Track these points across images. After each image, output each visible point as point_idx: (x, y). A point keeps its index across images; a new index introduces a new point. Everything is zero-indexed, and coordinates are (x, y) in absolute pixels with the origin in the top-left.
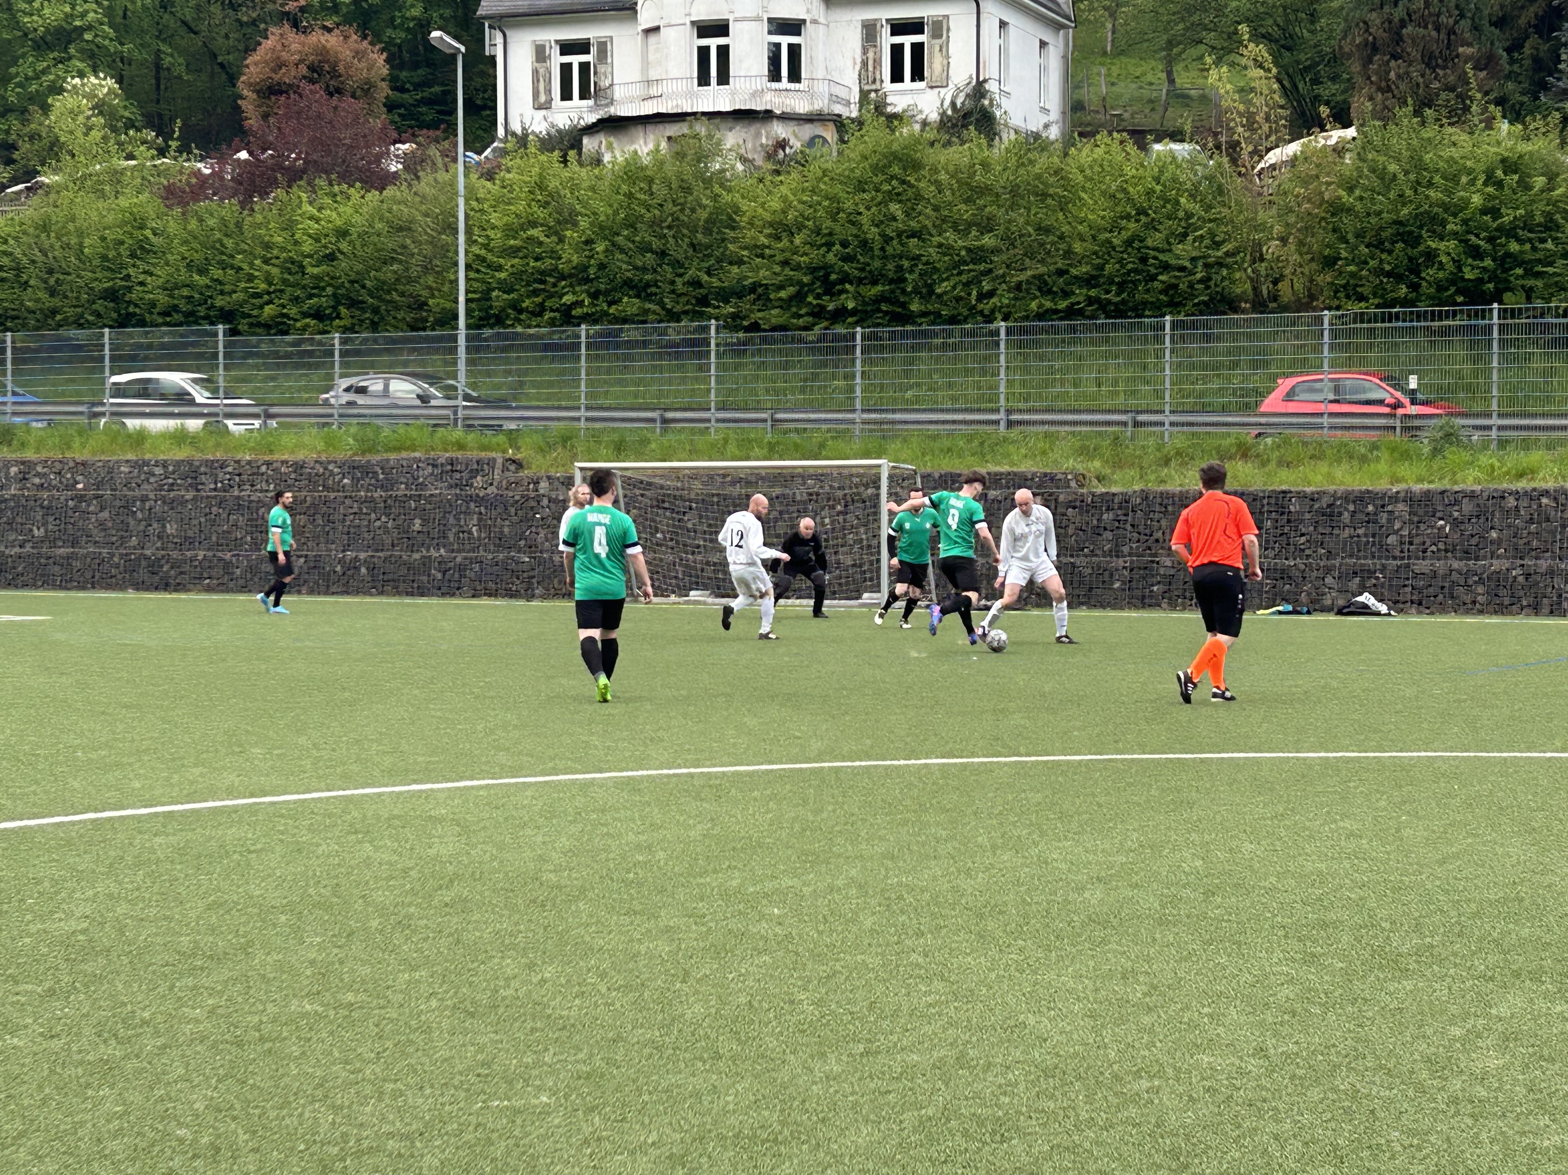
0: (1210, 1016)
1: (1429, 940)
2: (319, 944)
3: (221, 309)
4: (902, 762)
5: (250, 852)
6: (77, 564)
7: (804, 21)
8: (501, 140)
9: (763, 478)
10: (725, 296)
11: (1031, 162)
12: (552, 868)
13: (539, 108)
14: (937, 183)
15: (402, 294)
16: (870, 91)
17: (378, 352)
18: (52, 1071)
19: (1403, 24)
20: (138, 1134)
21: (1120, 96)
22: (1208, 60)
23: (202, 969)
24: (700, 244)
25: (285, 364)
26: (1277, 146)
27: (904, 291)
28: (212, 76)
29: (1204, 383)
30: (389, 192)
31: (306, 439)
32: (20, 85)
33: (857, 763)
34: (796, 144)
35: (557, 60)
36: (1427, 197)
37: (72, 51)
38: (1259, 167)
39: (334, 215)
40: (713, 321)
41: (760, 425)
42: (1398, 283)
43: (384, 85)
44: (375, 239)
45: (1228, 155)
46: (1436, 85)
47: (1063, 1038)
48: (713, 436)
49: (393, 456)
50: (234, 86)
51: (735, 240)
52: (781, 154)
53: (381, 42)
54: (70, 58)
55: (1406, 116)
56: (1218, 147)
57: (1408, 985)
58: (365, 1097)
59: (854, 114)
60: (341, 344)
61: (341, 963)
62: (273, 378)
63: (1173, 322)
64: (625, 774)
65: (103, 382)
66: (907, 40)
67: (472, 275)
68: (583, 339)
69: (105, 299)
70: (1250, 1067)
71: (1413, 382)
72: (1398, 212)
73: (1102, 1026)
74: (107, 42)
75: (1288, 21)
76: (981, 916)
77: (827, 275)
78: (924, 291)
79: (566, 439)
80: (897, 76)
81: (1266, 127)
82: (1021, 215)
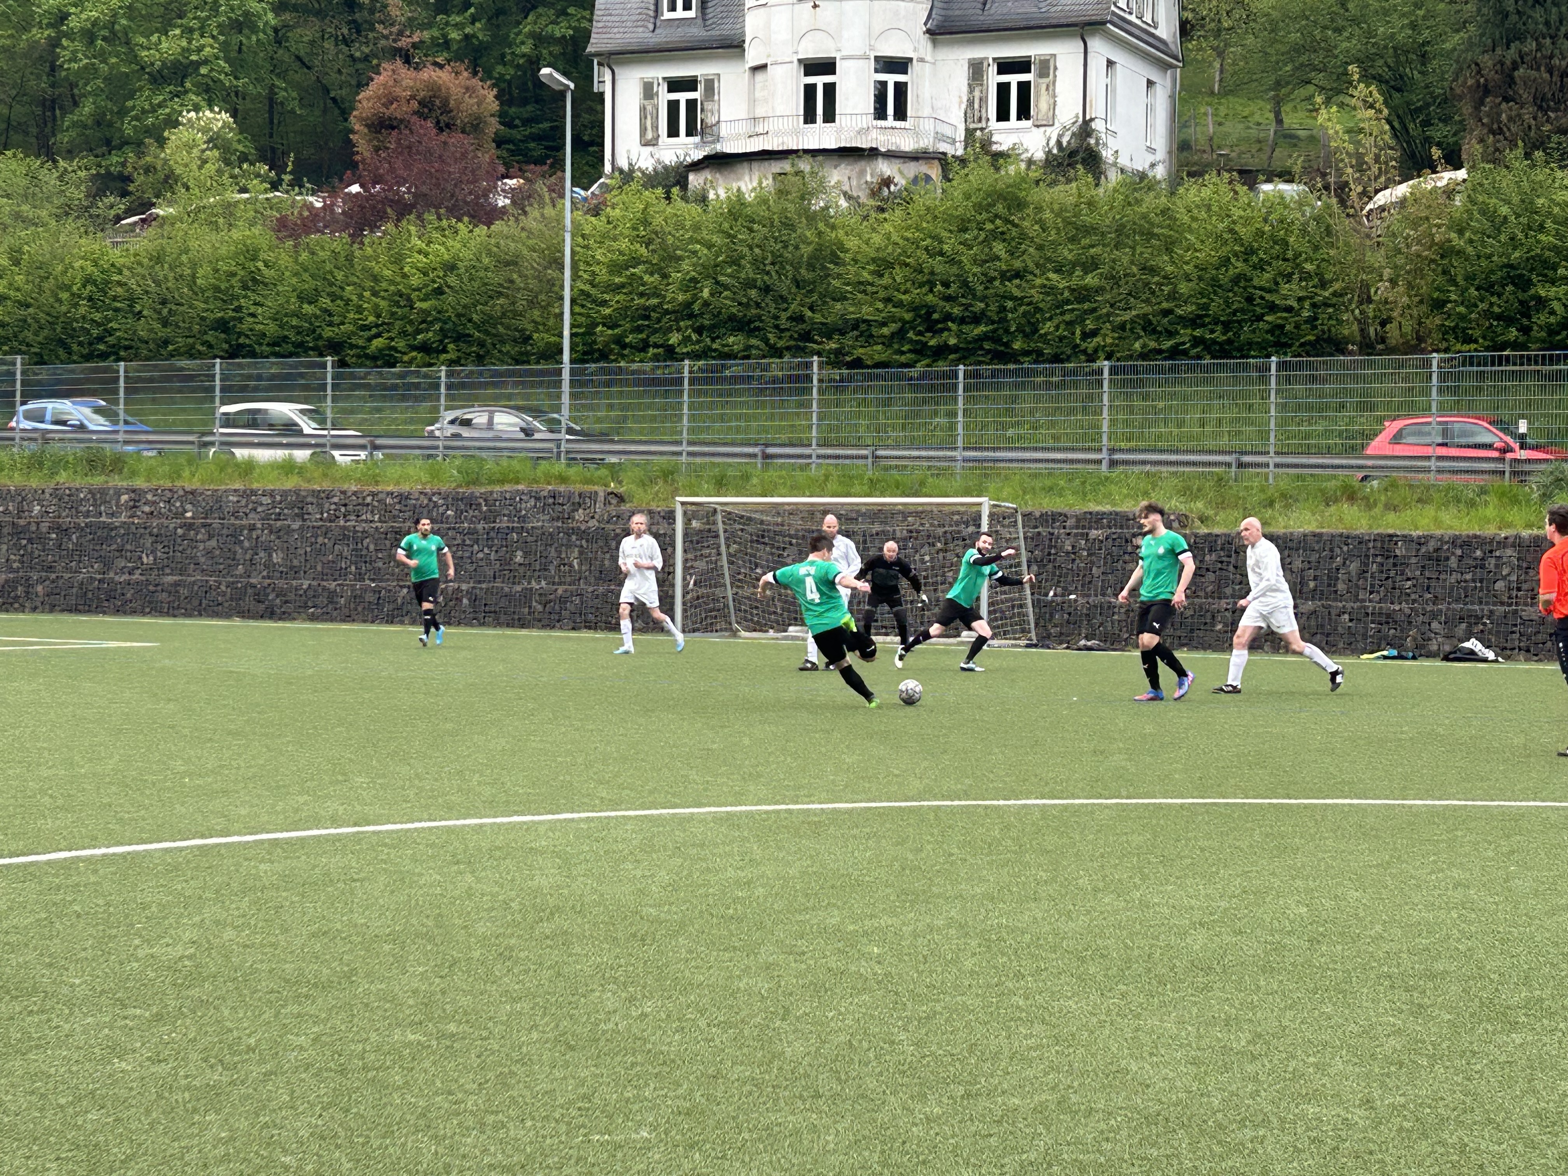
0: (1316, 1065)
1: (1538, 992)
2: (422, 974)
3: (329, 340)
4: (1002, 802)
5: (354, 881)
6: (184, 592)
7: (911, 60)
8: (607, 177)
9: (864, 515)
10: (829, 332)
11: (1138, 202)
12: (651, 902)
13: (646, 144)
14: (1041, 223)
15: (508, 328)
16: (976, 130)
17: (485, 385)
18: (160, 1096)
19: (1515, 66)
20: (245, 1160)
21: (1227, 135)
22: (1319, 99)
23: (307, 997)
24: (804, 281)
25: (392, 396)
26: (1386, 188)
27: (1007, 331)
28: (325, 111)
29: (1310, 424)
30: (498, 226)
31: (411, 471)
32: (136, 118)
33: (956, 803)
34: (901, 181)
35: (664, 96)
36: (1538, 242)
37: (188, 85)
38: (1368, 208)
39: (443, 250)
40: (815, 358)
41: (860, 462)
42: (1508, 326)
43: (494, 121)
44: (482, 274)
45: (1336, 196)
46: (1547, 128)
47: (1165, 1085)
48: (813, 471)
49: (497, 488)
50: (346, 120)
51: (839, 276)
52: (885, 192)
53: (490, 78)
54: (186, 92)
55: (1516, 158)
56: (1327, 187)
57: (1517, 1038)
58: (467, 1129)
59: (960, 152)
60: (447, 376)
61: (443, 992)
62: (379, 410)
63: (1278, 364)
64: (723, 809)
65: (213, 411)
66: (1014, 79)
67: (577, 309)
68: (686, 374)
69: (216, 330)
70: (1356, 1118)
71: (1523, 427)
72: (1508, 257)
73: (1206, 1073)
74: (222, 77)
75: (1398, 62)
76: (1083, 960)
77: (929, 314)
78: (1027, 330)
79: (668, 474)
80: (1003, 115)
81: (1375, 169)
82: (1125, 254)
